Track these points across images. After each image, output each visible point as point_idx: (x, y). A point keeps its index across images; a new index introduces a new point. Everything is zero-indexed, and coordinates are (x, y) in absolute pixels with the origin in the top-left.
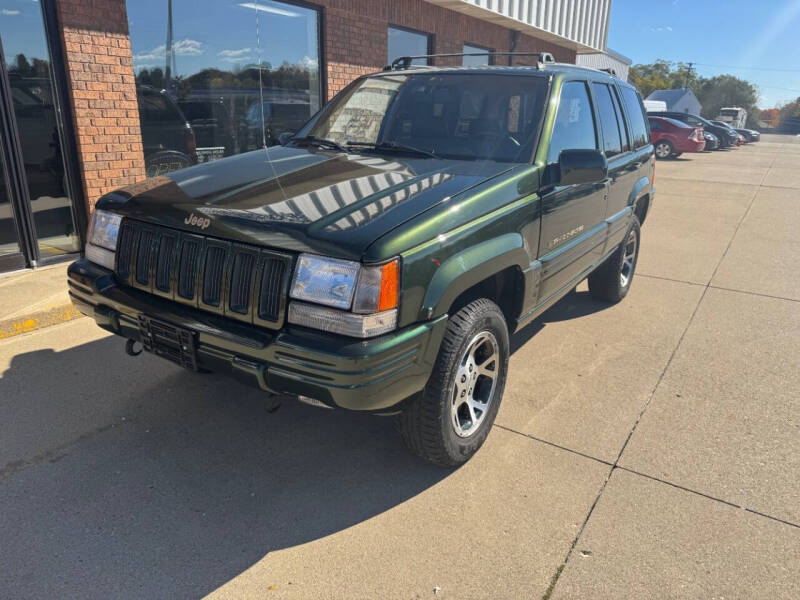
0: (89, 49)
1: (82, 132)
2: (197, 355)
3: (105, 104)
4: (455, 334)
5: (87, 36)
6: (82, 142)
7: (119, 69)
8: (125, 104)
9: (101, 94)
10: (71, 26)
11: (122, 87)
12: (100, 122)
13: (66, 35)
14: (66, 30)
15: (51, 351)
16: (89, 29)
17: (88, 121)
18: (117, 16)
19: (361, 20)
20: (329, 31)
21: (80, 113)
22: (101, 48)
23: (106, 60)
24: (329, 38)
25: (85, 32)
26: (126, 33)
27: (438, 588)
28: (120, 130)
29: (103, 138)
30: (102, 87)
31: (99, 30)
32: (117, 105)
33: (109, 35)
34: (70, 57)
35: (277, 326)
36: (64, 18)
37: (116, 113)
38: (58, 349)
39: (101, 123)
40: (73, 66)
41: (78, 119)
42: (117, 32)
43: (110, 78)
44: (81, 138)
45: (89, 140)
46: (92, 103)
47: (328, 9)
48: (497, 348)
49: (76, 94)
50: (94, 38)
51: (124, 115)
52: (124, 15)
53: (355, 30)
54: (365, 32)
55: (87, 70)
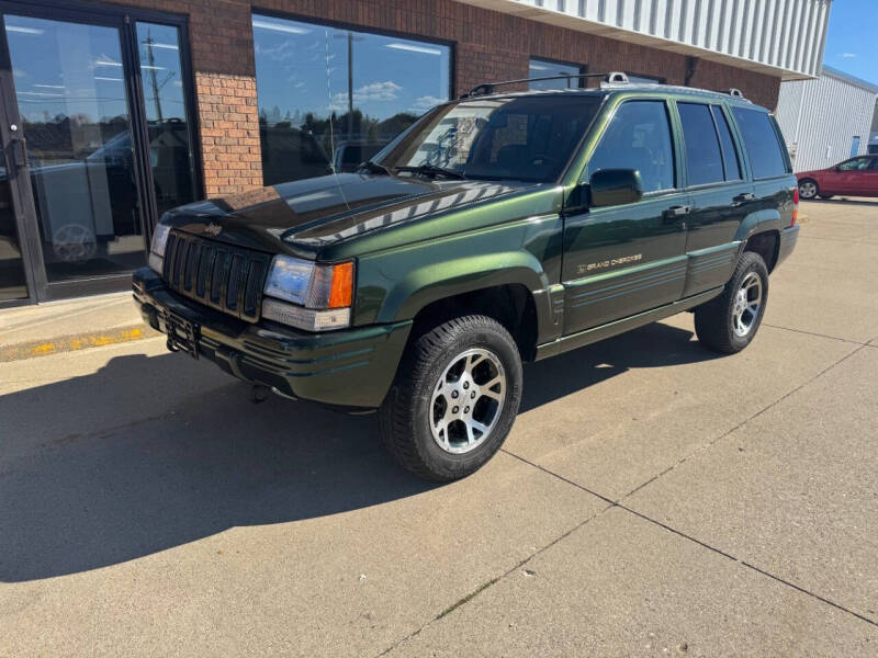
0: (218, 91)
1: (207, 166)
2: (198, 345)
3: (230, 141)
4: (433, 344)
5: (216, 79)
6: (207, 176)
7: (244, 109)
8: (249, 141)
9: (227, 131)
10: (202, 71)
11: (246, 125)
12: (223, 157)
13: (198, 79)
14: (198, 74)
15: (144, 355)
16: (218, 73)
17: (212, 157)
18: (245, 61)
19: (498, 53)
20: (460, 66)
21: (206, 149)
22: (229, 90)
23: (233, 100)
24: (460, 73)
25: (215, 76)
26: (253, 75)
27: (363, 576)
28: (242, 165)
29: (226, 173)
30: (228, 125)
31: (229, 73)
32: (241, 142)
33: (237, 78)
34: (200, 99)
35: (254, 320)
36: (196, 64)
37: (239, 149)
38: (150, 355)
39: (225, 159)
40: (202, 107)
41: (205, 155)
42: (245, 75)
43: (236, 117)
44: (206, 172)
45: (213, 174)
46: (217, 140)
47: (462, 45)
48: (502, 369)
49: (204, 132)
50: (224, 82)
51: (247, 151)
52: (252, 59)
53: (492, 64)
54: (503, 66)
55: (215, 109)
